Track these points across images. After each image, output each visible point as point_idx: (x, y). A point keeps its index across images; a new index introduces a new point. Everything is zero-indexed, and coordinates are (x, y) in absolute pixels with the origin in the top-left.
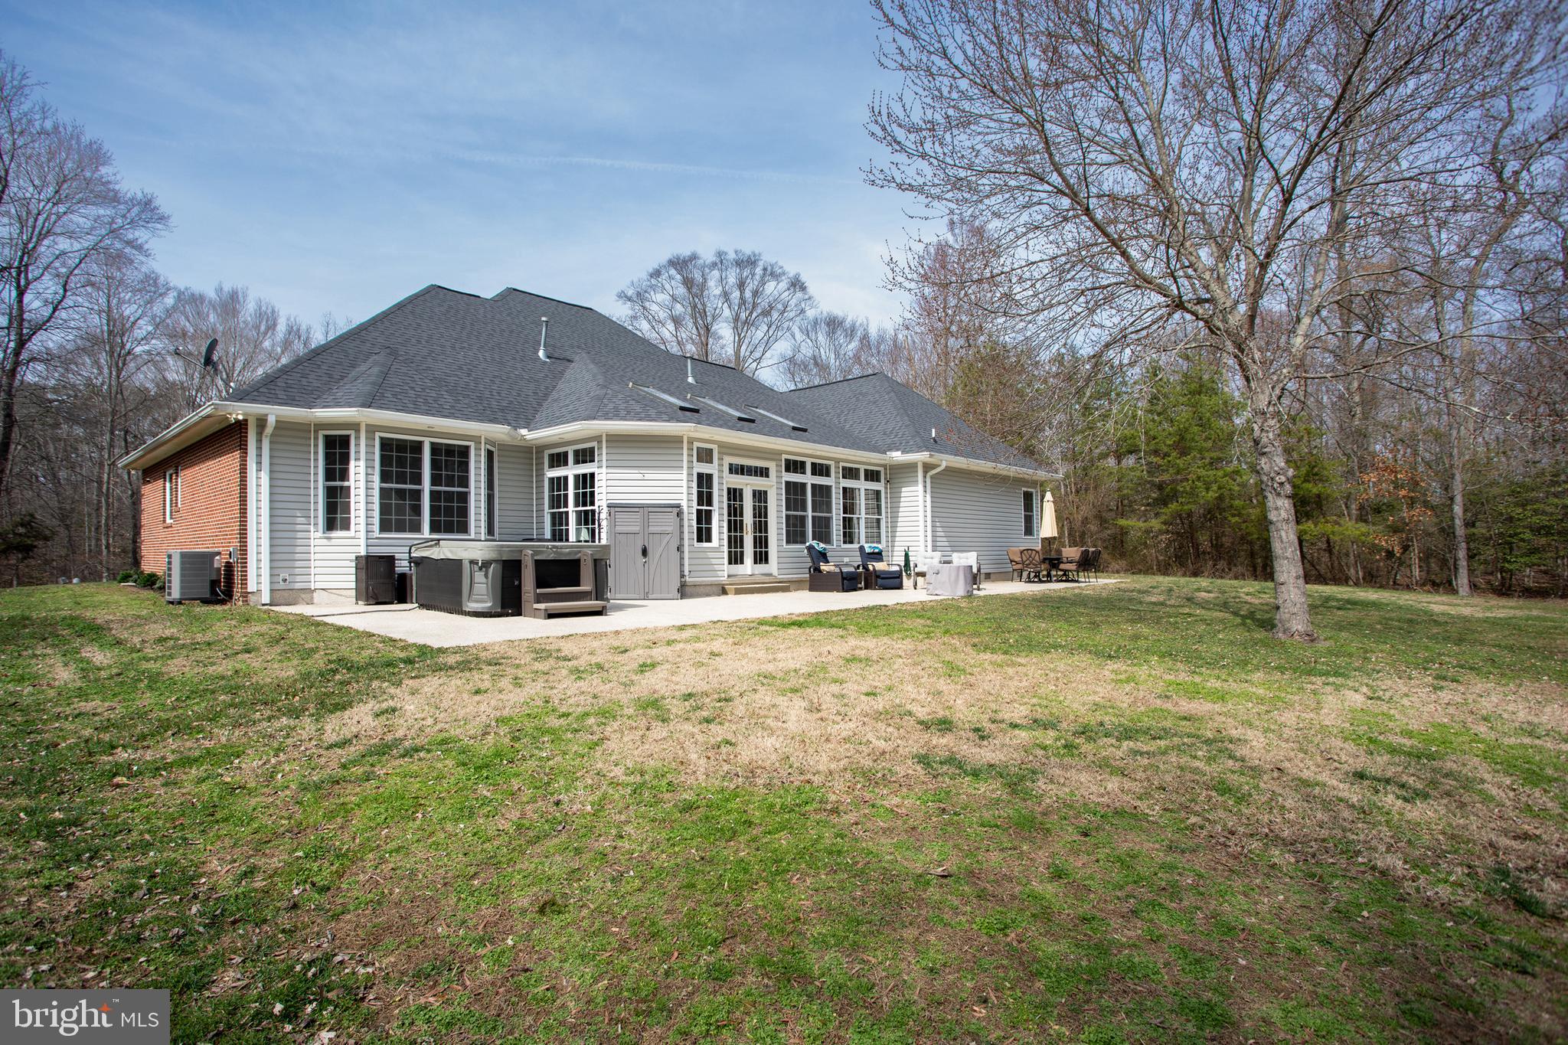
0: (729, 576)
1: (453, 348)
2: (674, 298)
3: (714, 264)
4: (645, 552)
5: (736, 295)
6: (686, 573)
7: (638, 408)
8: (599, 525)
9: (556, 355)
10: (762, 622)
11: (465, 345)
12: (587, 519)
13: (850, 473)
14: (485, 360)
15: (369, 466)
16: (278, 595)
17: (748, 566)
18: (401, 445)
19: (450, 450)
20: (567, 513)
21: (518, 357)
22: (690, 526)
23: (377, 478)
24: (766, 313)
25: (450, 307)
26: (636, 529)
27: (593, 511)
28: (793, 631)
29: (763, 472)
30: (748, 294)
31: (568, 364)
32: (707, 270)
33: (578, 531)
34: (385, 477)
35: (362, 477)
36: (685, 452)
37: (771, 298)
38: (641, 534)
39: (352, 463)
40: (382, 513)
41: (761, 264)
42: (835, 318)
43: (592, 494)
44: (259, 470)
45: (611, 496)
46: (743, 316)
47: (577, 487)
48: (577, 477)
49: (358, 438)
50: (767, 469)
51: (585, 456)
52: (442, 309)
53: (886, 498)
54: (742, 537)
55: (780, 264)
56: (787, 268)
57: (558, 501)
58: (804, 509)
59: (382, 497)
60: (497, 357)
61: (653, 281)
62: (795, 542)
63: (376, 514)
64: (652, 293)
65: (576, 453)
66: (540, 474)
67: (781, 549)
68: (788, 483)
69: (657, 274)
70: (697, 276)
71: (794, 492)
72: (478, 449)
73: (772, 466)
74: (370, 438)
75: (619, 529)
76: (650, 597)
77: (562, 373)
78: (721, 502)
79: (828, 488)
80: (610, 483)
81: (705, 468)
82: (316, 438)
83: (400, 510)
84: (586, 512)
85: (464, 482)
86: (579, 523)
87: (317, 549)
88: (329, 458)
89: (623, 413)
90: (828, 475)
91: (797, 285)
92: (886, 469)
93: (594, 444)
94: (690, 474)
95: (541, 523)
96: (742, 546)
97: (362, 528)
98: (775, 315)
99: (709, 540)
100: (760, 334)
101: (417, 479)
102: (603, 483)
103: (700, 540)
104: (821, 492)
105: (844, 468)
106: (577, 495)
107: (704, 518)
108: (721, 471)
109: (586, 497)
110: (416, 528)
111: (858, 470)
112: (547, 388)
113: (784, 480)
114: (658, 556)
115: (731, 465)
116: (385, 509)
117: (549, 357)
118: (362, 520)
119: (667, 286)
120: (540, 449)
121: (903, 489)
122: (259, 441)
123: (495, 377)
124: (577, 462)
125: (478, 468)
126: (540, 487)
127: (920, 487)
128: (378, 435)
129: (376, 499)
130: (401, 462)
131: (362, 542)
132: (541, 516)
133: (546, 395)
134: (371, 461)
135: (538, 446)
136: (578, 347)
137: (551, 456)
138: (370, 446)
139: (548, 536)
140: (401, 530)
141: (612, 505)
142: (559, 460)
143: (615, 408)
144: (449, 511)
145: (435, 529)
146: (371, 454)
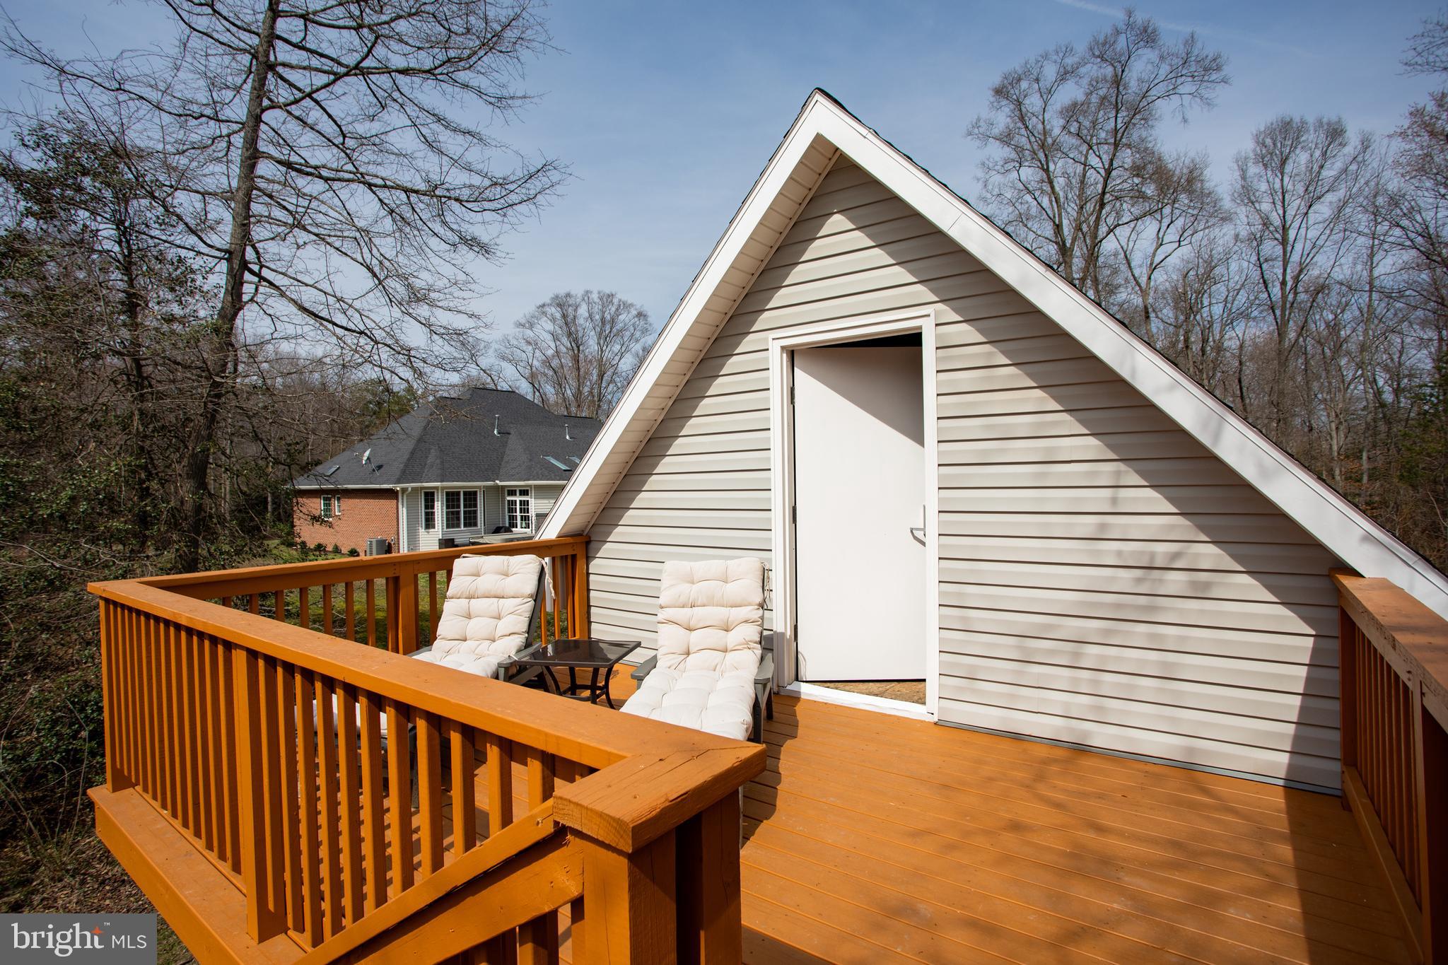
7: (546, 473)
8: (531, 522)
9: (502, 431)
12: (525, 519)
14: (473, 441)
15: (442, 503)
18: (453, 493)
19: (470, 493)
20: (516, 515)
21: (486, 436)
23: (445, 508)
27: (528, 516)
31: (508, 436)
33: (521, 523)
34: (448, 507)
35: (440, 508)
39: (435, 502)
40: (447, 521)
41: (615, 299)
43: (528, 509)
44: (403, 507)
45: (537, 510)
46: (604, 335)
47: (520, 505)
49: (438, 492)
51: (524, 492)
57: (512, 510)
59: (447, 515)
60: (477, 438)
63: (445, 521)
65: (520, 491)
66: (503, 498)
72: (480, 492)
74: (443, 492)
77: (507, 443)
80: (536, 505)
82: (421, 494)
83: (453, 519)
84: (525, 516)
85: (475, 506)
86: (522, 520)
87: (423, 537)
88: (426, 501)
89: (540, 476)
93: (528, 488)
97: (440, 527)
101: (459, 506)
102: (533, 505)
106: (521, 509)
109: (525, 510)
110: (458, 526)
112: (502, 453)
116: (448, 519)
118: (440, 524)
122: (403, 496)
123: (479, 451)
124: (520, 495)
125: (480, 500)
128: (445, 490)
129: (445, 516)
130: (453, 501)
131: (440, 532)
132: (503, 516)
133: (502, 458)
134: (442, 501)
135: (503, 487)
136: (512, 423)
137: (508, 491)
138: (442, 495)
139: (507, 525)
140: (453, 527)
141: (537, 515)
142: (512, 493)
143: (537, 473)
144: (470, 518)
145: (465, 526)
146: (442, 498)
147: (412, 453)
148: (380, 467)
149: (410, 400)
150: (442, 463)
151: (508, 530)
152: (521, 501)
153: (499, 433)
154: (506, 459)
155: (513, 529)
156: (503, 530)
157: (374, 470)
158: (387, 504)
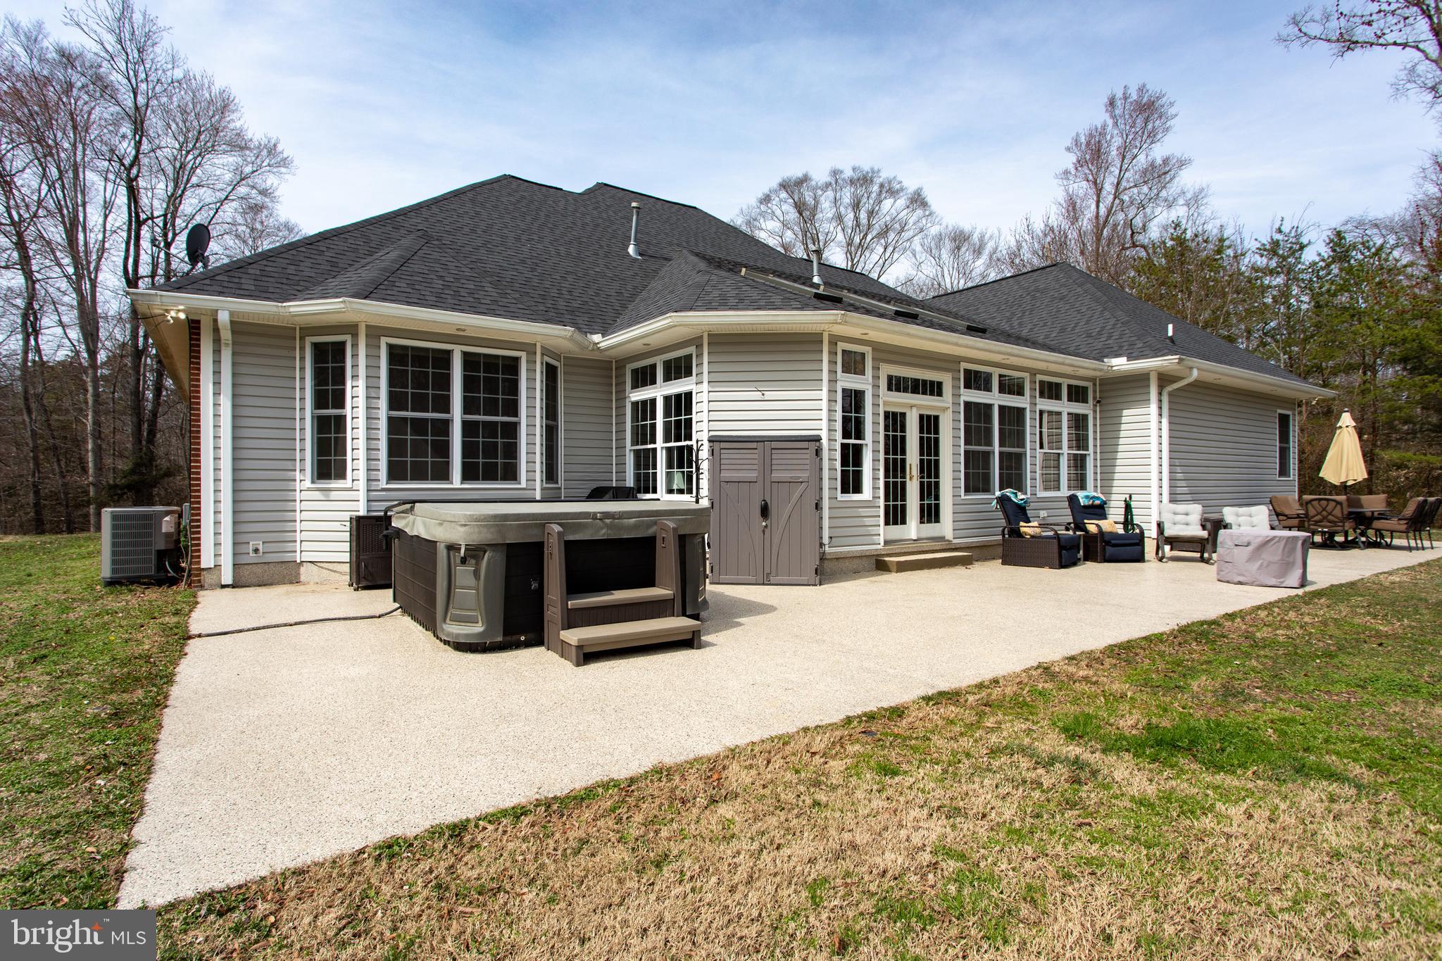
0: (886, 543)
1: (518, 239)
2: (785, 225)
3: (828, 185)
4: (765, 511)
5: (849, 217)
6: (826, 540)
7: (755, 294)
8: (698, 469)
9: (650, 252)
11: (535, 237)
12: (682, 459)
13: (1049, 390)
14: (559, 254)
15: (371, 387)
16: (245, 572)
17: (912, 528)
18: (421, 356)
19: (491, 363)
20: (655, 450)
21: (601, 252)
22: (832, 469)
23: (383, 403)
24: (883, 233)
25: (523, 197)
26: (752, 475)
27: (690, 448)
29: (935, 389)
30: (863, 216)
31: (665, 262)
32: (820, 192)
33: (669, 477)
34: (395, 402)
35: (361, 402)
36: (824, 357)
37: (888, 218)
38: (760, 483)
39: (349, 384)
40: (391, 453)
41: (878, 181)
42: (962, 232)
43: (689, 423)
44: (217, 394)
45: (715, 425)
46: (857, 240)
47: (667, 414)
48: (667, 399)
49: (355, 345)
50: (940, 384)
51: (679, 369)
52: (512, 199)
53: (1095, 425)
54: (904, 485)
55: (899, 178)
56: (905, 184)
57: (644, 434)
58: (989, 442)
59: (391, 430)
60: (573, 251)
61: (763, 208)
62: (976, 490)
63: (383, 455)
64: (762, 221)
65: (667, 365)
66: (622, 398)
67: (958, 500)
68: (968, 405)
69: (766, 199)
70: (809, 199)
71: (976, 416)
72: (531, 362)
73: (946, 379)
74: (373, 345)
75: (726, 475)
76: (773, 580)
77: (656, 271)
78: (875, 433)
79: (1020, 412)
80: (714, 406)
81: (853, 382)
82: (302, 349)
83: (418, 449)
84: (681, 449)
85: (513, 409)
86: (670, 465)
87: (305, 505)
88: (318, 375)
89: (733, 301)
90: (1021, 393)
91: (918, 200)
92: (1095, 385)
93: (692, 350)
94: (832, 391)
95: (621, 464)
96: (904, 498)
97: (362, 475)
98: (892, 235)
99: (858, 489)
100: (875, 257)
101: (444, 405)
102: (704, 407)
103: (845, 490)
104: (1013, 418)
105: (1041, 383)
106: (667, 426)
107: (852, 456)
108: (876, 386)
109: (680, 429)
110: (442, 473)
111: (1058, 386)
112: (635, 288)
113: (963, 399)
114: (785, 516)
115: (890, 378)
116: (395, 448)
117: (640, 254)
118: (362, 465)
119: (778, 213)
120: (621, 363)
121: (1125, 412)
122: (218, 351)
123: (568, 273)
124: (667, 378)
125: (531, 389)
126: (621, 416)
127: (1153, 408)
128: (384, 341)
129: (383, 434)
130: (420, 381)
131: (362, 495)
132: (621, 456)
133: (634, 296)
134: (374, 378)
136: (679, 245)
137: (635, 372)
138: (372, 357)
139: (630, 481)
140: (419, 475)
141: (717, 439)
142: (644, 376)
143: (722, 296)
144: (491, 450)
145: (468, 475)
146: (375, 369)
147: (324, 237)
154: (643, 296)
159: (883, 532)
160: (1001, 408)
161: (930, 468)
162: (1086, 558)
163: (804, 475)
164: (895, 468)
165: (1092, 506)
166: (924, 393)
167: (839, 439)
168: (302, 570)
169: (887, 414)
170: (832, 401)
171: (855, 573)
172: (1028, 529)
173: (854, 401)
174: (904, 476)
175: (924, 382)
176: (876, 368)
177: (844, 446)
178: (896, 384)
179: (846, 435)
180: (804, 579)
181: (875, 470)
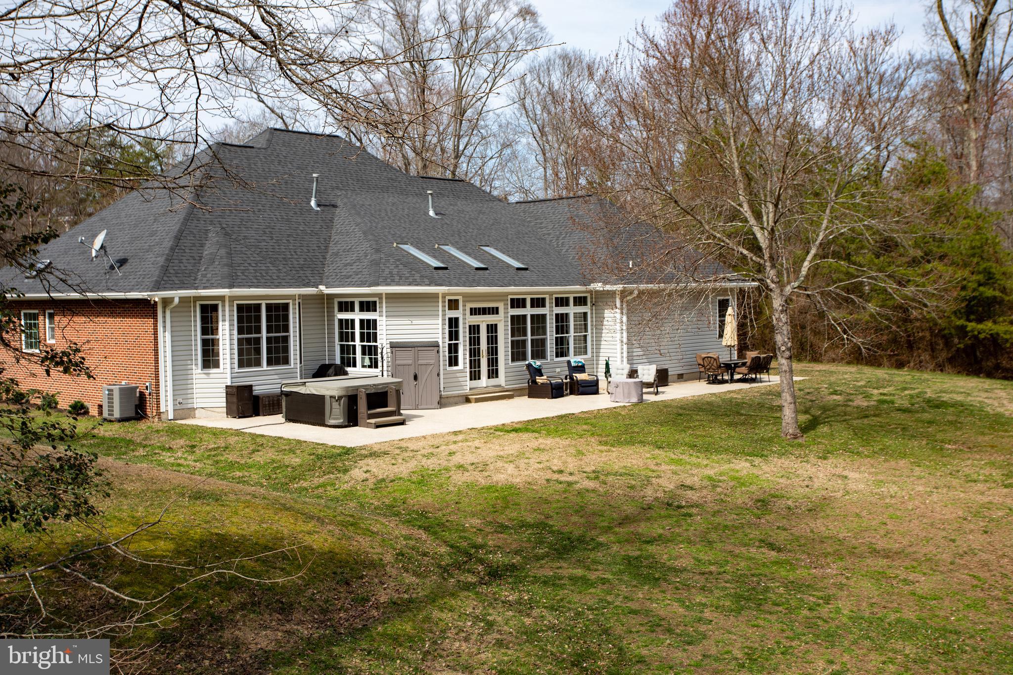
0: (471, 389)
1: (254, 212)
4: (416, 378)
6: (442, 389)
7: (406, 273)
8: (381, 357)
9: (325, 202)
10: (497, 429)
11: (260, 206)
12: (370, 351)
13: (561, 302)
14: (277, 219)
15: (231, 325)
16: (177, 413)
17: (484, 381)
18: (249, 307)
19: (277, 307)
20: (354, 345)
21: (297, 210)
22: (444, 356)
23: (235, 332)
26: (410, 362)
27: (376, 347)
28: (513, 435)
29: (495, 311)
31: (333, 210)
33: (363, 359)
34: (240, 331)
35: (227, 332)
36: (440, 304)
38: (414, 366)
39: (220, 323)
40: (239, 355)
43: (375, 334)
44: (164, 331)
45: (391, 336)
47: (362, 328)
49: (224, 306)
50: (497, 308)
51: (368, 306)
53: (592, 317)
54: (479, 360)
57: (346, 336)
58: (525, 334)
59: (239, 344)
60: (284, 214)
62: (518, 360)
63: (236, 356)
65: (361, 303)
66: (331, 316)
67: (507, 366)
68: (512, 317)
71: (518, 323)
72: (294, 305)
73: (501, 305)
74: (231, 305)
75: (398, 362)
76: (419, 407)
77: (333, 223)
78: (465, 336)
79: (544, 316)
80: (389, 327)
81: (453, 314)
82: (195, 306)
83: (249, 352)
84: (370, 346)
85: (286, 329)
86: (364, 353)
87: (199, 381)
88: (204, 320)
89: (397, 278)
90: (544, 306)
92: (592, 295)
93: (376, 299)
94: (444, 320)
95: (332, 351)
96: (479, 367)
97: (228, 366)
99: (456, 364)
101: (258, 330)
102: (384, 327)
103: (450, 365)
104: (539, 320)
105: (557, 299)
106: (362, 334)
107: (453, 349)
108: (464, 314)
109: (370, 336)
110: (258, 363)
111: (568, 298)
112: (325, 240)
113: (510, 314)
114: (424, 379)
115: (471, 309)
116: (240, 352)
118: (227, 361)
121: (606, 311)
122: (164, 312)
123: (288, 236)
124: (362, 310)
125: (294, 317)
126: (331, 325)
127: (618, 310)
128: (236, 302)
129: (236, 347)
130: (249, 319)
131: (229, 376)
132: (331, 346)
133: (327, 247)
134: (231, 320)
135: (331, 297)
136: (338, 188)
137: (340, 303)
138: (231, 311)
139: (338, 361)
140: (249, 365)
141: (393, 346)
142: (346, 306)
143: (390, 273)
144: (277, 350)
145: (269, 363)
146: (231, 316)
147: (178, 238)
148: (122, 262)
149: (148, 160)
150: (229, 254)
151: (340, 371)
152: (362, 321)
153: (319, 205)
154: (333, 249)
155: (349, 369)
156: (331, 371)
157: (112, 268)
158: (138, 326)
159: (468, 385)
160: (532, 316)
161: (493, 351)
162: (571, 393)
163: (432, 362)
164: (474, 353)
165: (577, 367)
166: (489, 314)
167: (447, 341)
168: (197, 412)
169: (470, 326)
170: (443, 324)
171: (456, 404)
172: (540, 380)
173: (453, 323)
174: (479, 356)
175: (489, 308)
176: (464, 306)
177: (450, 345)
178: (474, 312)
179: (451, 339)
180: (433, 407)
181: (464, 354)
